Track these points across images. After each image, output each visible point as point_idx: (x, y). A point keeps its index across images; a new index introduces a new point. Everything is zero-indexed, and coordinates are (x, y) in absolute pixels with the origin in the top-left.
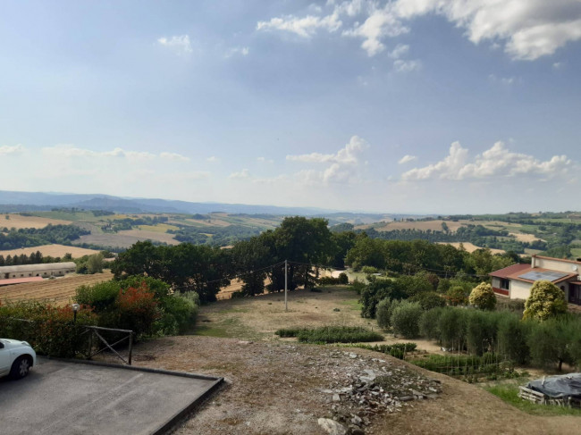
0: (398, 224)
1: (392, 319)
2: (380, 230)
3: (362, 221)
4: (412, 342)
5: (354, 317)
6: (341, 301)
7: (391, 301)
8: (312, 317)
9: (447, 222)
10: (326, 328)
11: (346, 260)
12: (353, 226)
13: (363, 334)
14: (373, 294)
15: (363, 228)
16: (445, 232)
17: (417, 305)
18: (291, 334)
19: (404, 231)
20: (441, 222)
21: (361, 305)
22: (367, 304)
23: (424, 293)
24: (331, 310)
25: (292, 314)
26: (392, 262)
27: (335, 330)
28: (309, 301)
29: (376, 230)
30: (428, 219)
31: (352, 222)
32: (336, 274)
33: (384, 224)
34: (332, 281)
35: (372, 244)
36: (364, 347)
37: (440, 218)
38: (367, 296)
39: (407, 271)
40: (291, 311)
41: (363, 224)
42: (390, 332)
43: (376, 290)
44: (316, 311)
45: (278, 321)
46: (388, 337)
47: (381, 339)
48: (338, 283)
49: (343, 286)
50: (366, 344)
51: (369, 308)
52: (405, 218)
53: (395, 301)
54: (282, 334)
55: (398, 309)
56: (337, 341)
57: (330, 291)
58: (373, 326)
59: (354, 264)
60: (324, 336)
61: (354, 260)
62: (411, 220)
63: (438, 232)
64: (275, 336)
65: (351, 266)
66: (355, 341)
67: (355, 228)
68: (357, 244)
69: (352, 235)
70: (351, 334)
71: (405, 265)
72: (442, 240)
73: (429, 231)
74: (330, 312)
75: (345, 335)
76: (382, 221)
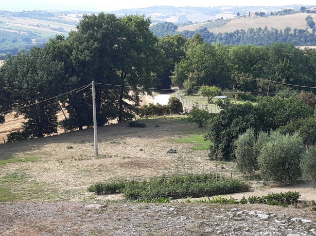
0: (242, 21)
1: (260, 159)
2: (216, 31)
3: (190, 18)
4: (293, 190)
5: (199, 159)
6: (176, 138)
7: (256, 134)
8: (138, 164)
9: (313, 15)
10: (164, 178)
11: (174, 78)
12: (176, 27)
13: (220, 183)
14: (228, 125)
15: (191, 28)
16: (310, 30)
17: (295, 138)
18: (112, 189)
19: (251, 31)
20: (306, 15)
21: (210, 143)
22: (217, 140)
23: (300, 120)
24: (164, 152)
25: (107, 161)
26: (242, 78)
27: (178, 181)
28: (128, 140)
29: (211, 31)
30: (287, 12)
31: (173, 20)
32: (162, 100)
33: (221, 22)
34: (159, 110)
35: (211, 52)
36: (225, 202)
37: (303, 9)
38: (218, 129)
39: (264, 90)
40: (105, 157)
41: (191, 23)
42: (258, 178)
43: (231, 119)
44: (141, 155)
45: (88, 172)
46: (254, 184)
47: (246, 189)
48: (168, 113)
49: (175, 116)
50: (228, 197)
51: (221, 146)
52: (253, 11)
53: (262, 135)
54: (99, 190)
55: (269, 144)
56: (185, 195)
57: (157, 125)
58: (230, 172)
59: (186, 83)
60: (164, 189)
61: (186, 78)
62: (262, 14)
63: (301, 31)
64: (88, 194)
65: (181, 87)
66: (210, 193)
67: (181, 30)
68: (189, 52)
69: (181, 41)
70: (202, 185)
71: (261, 82)
72: (306, 42)
73: (288, 30)
74: (162, 155)
75: (195, 187)
76: (219, 16)
